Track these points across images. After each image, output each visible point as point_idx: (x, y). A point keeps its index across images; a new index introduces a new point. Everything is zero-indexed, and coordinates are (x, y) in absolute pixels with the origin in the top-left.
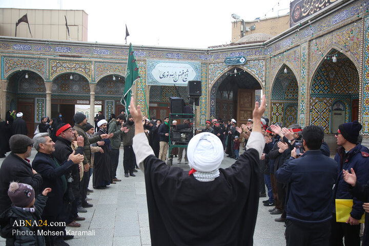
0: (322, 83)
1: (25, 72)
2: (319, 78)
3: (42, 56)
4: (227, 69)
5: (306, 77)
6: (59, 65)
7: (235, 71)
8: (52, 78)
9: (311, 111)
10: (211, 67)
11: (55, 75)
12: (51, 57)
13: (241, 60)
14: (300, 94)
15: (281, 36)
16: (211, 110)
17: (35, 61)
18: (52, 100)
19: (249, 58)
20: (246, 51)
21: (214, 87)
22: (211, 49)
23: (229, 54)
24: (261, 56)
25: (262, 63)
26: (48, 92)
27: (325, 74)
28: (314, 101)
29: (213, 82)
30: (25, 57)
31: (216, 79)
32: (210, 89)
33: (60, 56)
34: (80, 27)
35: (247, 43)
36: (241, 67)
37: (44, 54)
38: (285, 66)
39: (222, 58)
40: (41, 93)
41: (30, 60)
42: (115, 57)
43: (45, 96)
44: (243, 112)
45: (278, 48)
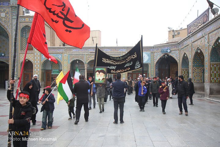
0: (198, 61)
1: (77, 60)
2: (196, 59)
3: (83, 53)
4: (162, 55)
5: (191, 58)
6: (90, 57)
7: (166, 56)
8: (87, 62)
9: (193, 73)
10: (155, 54)
11: (88, 61)
12: (87, 54)
13: (168, 51)
14: (189, 66)
15: (183, 40)
16: (156, 74)
17: (81, 55)
18: (87, 71)
19: (172, 49)
20: (170, 46)
21: (157, 63)
22: (155, 46)
23: (163, 48)
24: (177, 49)
25: (177, 52)
26: (86, 68)
27: (199, 57)
28: (194, 68)
29: (156, 61)
30: (77, 54)
31: (157, 59)
32: (155, 64)
33: (90, 53)
34: (98, 38)
35: (171, 43)
36: (168, 54)
37: (84, 53)
38: (185, 54)
39: (160, 50)
40: (83, 68)
41: (79, 55)
42: (113, 52)
43: (84, 70)
44: (173, 74)
45: (183, 45)
